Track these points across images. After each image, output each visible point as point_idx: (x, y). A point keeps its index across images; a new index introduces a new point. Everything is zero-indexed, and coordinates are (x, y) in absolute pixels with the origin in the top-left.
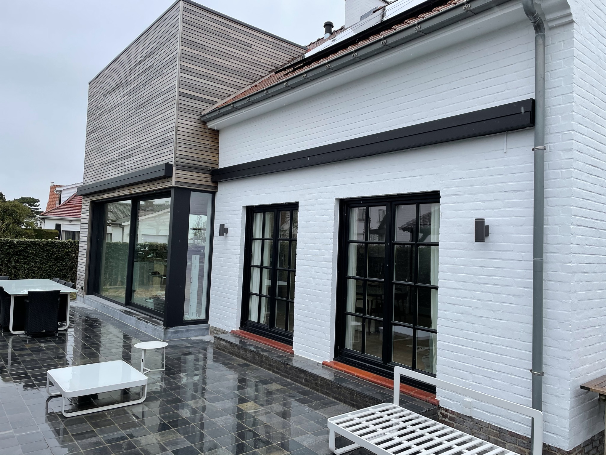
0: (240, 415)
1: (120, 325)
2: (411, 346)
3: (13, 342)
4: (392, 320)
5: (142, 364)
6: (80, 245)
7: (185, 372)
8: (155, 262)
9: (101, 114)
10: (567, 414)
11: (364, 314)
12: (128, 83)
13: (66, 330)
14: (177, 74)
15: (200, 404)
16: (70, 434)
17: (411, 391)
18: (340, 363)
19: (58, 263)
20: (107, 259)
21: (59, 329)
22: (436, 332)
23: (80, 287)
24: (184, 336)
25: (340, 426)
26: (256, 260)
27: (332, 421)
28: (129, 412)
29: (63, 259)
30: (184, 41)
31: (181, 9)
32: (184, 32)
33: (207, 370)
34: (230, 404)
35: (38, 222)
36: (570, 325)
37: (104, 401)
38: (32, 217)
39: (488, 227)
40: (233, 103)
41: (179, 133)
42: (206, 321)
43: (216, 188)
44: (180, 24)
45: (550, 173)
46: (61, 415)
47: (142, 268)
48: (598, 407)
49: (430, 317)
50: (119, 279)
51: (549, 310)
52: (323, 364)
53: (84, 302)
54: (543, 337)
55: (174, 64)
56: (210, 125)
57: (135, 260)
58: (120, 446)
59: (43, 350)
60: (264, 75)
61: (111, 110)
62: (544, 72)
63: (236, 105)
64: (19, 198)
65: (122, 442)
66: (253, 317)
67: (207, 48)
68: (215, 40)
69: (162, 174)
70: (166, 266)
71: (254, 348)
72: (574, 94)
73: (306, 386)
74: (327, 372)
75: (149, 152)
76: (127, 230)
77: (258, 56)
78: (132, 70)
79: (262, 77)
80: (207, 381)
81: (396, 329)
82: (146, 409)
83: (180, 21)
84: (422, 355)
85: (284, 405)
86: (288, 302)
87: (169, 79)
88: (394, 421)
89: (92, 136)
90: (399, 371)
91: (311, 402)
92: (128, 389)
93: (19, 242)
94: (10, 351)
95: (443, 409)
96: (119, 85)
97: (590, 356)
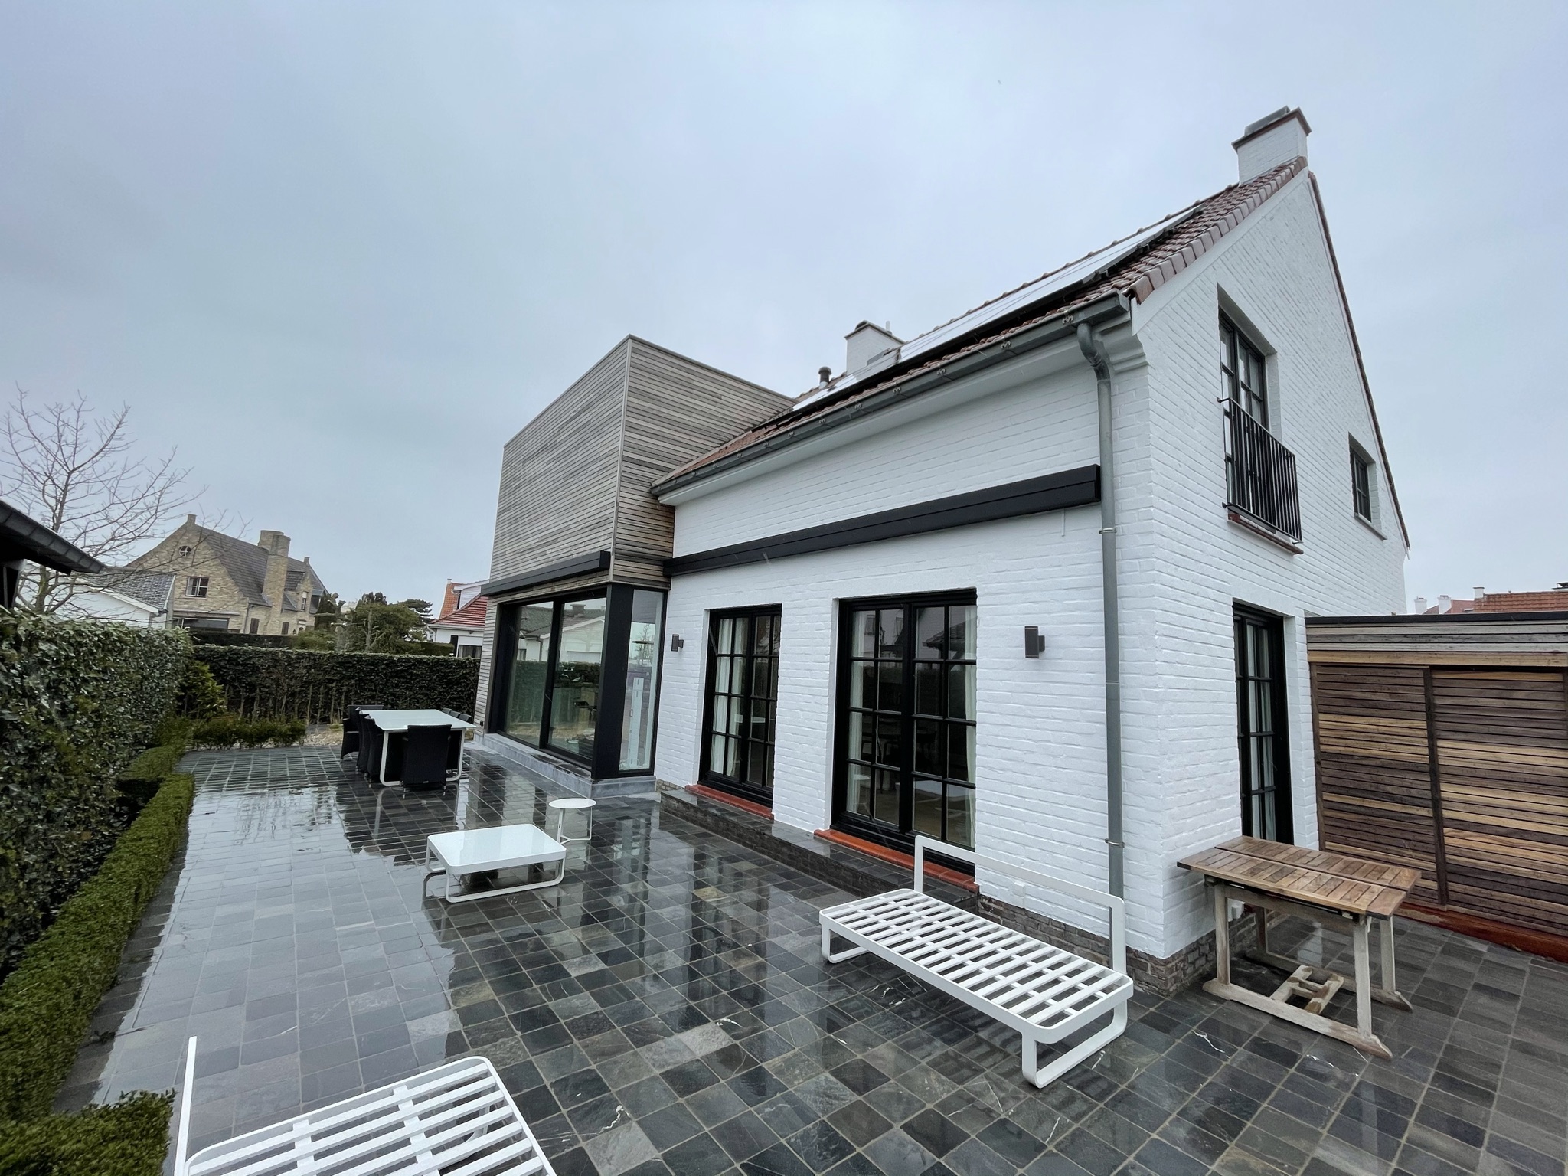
0: (697, 905)
1: (532, 776)
2: (940, 809)
3: (383, 797)
4: (912, 770)
5: (560, 829)
6: (482, 664)
7: (619, 843)
8: (583, 688)
9: (518, 487)
10: (1160, 903)
11: (873, 762)
12: (556, 445)
13: (457, 782)
14: (621, 432)
15: (640, 888)
16: (455, 928)
17: (940, 872)
18: (840, 833)
19: (451, 688)
20: (517, 684)
21: (448, 780)
22: (973, 787)
23: (479, 722)
24: (620, 793)
25: (837, 921)
26: (722, 686)
27: (827, 914)
28: (539, 897)
29: (458, 683)
30: (632, 391)
31: (629, 350)
32: (632, 380)
33: (651, 841)
34: (681, 889)
35: (428, 633)
36: (1159, 775)
37: (503, 882)
38: (420, 626)
39: (1042, 638)
40: (694, 471)
41: (620, 509)
42: (650, 772)
43: (668, 584)
44: (627, 368)
45: (1123, 565)
46: (444, 900)
47: (565, 698)
48: (1204, 895)
49: (966, 768)
50: (533, 713)
51: (1129, 754)
52: (815, 834)
53: (484, 744)
54: (1123, 793)
55: (618, 420)
56: (663, 500)
57: (555, 685)
58: (524, 946)
59: (425, 808)
60: (737, 434)
61: (530, 482)
62: (1111, 430)
63: (698, 473)
64: (405, 600)
65: (527, 939)
66: (717, 767)
67: (662, 400)
68: (673, 389)
69: (597, 565)
70: (596, 694)
71: (717, 810)
72: (1151, 459)
73: (790, 865)
74: (820, 845)
75: (579, 536)
76: (546, 645)
77: (730, 409)
78: (561, 428)
79: (735, 437)
80: (651, 856)
81: (918, 785)
82: (563, 894)
83: (628, 365)
84: (955, 821)
85: (760, 892)
86: (766, 745)
87: (610, 439)
88: (915, 914)
89: (505, 515)
90: (922, 842)
91: (797, 888)
92: (540, 865)
93: (400, 660)
94: (379, 808)
95: (986, 898)
96: (544, 448)
97: (1188, 821)
